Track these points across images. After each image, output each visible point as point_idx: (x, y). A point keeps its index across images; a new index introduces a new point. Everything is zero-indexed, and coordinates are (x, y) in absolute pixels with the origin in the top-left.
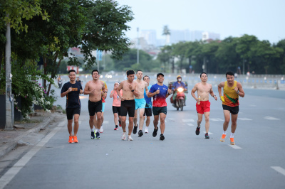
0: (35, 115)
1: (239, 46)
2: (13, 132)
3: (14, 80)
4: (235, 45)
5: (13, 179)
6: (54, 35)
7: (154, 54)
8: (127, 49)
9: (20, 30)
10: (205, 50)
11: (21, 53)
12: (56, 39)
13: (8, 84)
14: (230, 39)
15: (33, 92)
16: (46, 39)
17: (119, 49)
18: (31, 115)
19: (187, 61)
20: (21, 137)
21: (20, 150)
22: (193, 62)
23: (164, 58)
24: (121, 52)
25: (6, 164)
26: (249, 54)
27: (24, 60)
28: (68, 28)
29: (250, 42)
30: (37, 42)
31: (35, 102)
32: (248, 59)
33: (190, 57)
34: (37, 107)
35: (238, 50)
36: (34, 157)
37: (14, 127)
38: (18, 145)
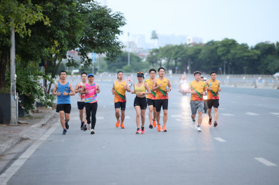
0: (37, 112)
1: (221, 49)
2: (18, 127)
3: (18, 80)
4: (217, 48)
5: (19, 170)
6: (54, 39)
7: (144, 56)
8: (120, 52)
9: (24, 34)
10: (190, 52)
11: (24, 55)
12: (56, 42)
13: (13, 84)
14: (212, 43)
15: (35, 91)
16: (47, 43)
17: (113, 51)
18: (33, 112)
19: (173, 63)
20: (25, 132)
21: (25, 144)
22: (179, 63)
23: (152, 60)
24: (114, 54)
25: (12, 157)
26: (229, 56)
27: (27, 61)
28: (67, 33)
29: (230, 45)
30: (39, 45)
31: (37, 100)
32: (228, 60)
33: (176, 59)
34: (39, 105)
35: (220, 52)
36: (37, 150)
37: (19, 123)
38: (22, 139)
